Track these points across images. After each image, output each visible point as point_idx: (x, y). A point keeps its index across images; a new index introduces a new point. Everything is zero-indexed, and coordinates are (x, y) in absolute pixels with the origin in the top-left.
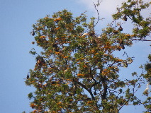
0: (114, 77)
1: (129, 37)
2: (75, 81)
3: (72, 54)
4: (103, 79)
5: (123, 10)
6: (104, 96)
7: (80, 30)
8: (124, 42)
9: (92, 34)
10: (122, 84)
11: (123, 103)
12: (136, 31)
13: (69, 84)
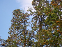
0: (26, 21)
2: (20, 22)
3: (19, 17)
4: (24, 22)
6: (24, 25)
7: (21, 13)
8: (28, 16)
9: (23, 14)
10: (27, 23)
11: (27, 26)
12: (31, 14)
13: (18, 22)
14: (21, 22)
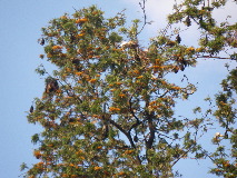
1: (193, 52)
2: (106, 119)
5: (185, 8)
6: (150, 143)
7: (115, 39)
10: (178, 125)
13: (97, 123)
14: (115, 118)
